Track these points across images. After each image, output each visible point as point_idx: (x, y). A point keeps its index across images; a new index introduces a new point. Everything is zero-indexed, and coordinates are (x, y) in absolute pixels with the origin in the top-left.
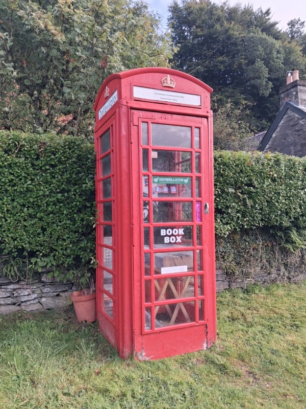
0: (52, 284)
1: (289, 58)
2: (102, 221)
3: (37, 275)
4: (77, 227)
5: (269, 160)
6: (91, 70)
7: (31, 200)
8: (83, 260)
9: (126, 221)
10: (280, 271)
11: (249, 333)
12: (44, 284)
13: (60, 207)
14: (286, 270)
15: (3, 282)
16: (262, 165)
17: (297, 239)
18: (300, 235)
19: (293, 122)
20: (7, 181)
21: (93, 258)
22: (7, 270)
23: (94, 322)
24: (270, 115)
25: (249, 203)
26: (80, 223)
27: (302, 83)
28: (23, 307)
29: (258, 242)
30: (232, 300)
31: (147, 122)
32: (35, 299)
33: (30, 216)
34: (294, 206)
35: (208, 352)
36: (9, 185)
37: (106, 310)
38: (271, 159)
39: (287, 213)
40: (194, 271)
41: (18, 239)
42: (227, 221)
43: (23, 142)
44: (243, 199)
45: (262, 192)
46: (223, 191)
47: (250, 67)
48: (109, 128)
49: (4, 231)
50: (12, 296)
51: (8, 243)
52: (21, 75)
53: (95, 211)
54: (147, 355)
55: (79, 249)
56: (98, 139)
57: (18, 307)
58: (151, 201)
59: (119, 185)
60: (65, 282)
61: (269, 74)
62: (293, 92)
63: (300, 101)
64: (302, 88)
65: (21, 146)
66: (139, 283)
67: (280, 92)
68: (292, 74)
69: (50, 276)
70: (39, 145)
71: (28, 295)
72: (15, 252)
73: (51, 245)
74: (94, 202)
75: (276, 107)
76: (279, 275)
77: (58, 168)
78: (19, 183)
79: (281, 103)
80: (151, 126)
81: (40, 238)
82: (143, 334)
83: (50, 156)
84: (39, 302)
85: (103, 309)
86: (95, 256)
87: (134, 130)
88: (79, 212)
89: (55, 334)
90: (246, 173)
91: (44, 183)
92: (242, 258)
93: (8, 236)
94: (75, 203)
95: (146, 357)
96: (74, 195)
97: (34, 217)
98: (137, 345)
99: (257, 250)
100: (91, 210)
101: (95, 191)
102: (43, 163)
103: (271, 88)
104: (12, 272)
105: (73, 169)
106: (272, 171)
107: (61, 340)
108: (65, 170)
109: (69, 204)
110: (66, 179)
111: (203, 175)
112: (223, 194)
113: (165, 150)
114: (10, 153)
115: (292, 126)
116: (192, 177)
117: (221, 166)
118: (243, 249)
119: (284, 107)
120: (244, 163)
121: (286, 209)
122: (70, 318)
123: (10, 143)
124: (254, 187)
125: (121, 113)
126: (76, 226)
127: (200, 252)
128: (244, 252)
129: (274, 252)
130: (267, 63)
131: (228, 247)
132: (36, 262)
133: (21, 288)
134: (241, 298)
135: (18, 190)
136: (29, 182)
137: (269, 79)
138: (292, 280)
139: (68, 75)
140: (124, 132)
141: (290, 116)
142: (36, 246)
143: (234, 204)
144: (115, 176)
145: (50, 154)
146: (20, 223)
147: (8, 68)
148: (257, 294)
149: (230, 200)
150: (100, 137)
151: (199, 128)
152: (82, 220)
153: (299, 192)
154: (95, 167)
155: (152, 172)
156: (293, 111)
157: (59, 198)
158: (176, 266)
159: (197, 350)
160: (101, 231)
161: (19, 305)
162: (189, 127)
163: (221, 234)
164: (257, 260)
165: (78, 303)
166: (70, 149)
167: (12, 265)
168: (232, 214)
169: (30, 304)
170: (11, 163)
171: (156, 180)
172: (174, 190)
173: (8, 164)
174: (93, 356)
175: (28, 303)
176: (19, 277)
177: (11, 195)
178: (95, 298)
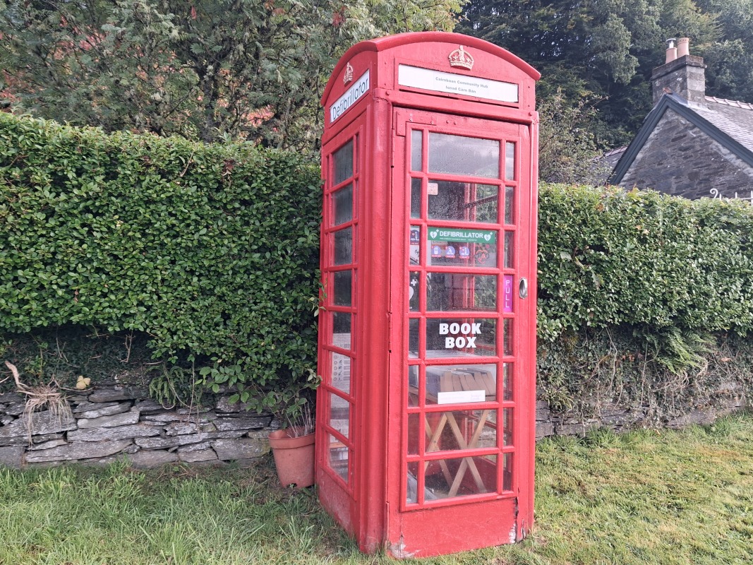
0: (235, 415)
1: (671, 14)
2: (332, 305)
3: (210, 398)
4: (285, 314)
5: (635, 203)
6: (314, 30)
7: (206, 263)
8: (294, 374)
9: (377, 305)
10: (648, 406)
11: (592, 516)
12: (221, 415)
13: (257, 277)
14: (659, 404)
15: (148, 408)
16: (622, 211)
17: (682, 349)
18: (687, 342)
19: (675, 132)
20: (165, 227)
21: (311, 371)
22: (156, 387)
23: (309, 487)
24: (633, 118)
25: (597, 280)
26: (292, 307)
27: (695, 61)
28: (182, 455)
29: (609, 353)
30: (559, 456)
31: (422, 131)
32: (203, 442)
33: (202, 291)
34: (678, 289)
35: (517, 548)
36: (168, 236)
37: (334, 465)
38: (638, 201)
39: (665, 302)
40: (497, 400)
41: (180, 333)
42: (555, 312)
43: (195, 157)
44: (586, 272)
45: (621, 261)
46: (550, 258)
47: (598, 28)
48: (352, 139)
49: (156, 317)
50: (163, 434)
51: (161, 338)
52: (186, 35)
53: (317, 286)
54: (409, 550)
55: (288, 354)
56: (328, 157)
57: (174, 455)
58: (423, 271)
59: (367, 242)
60: (259, 412)
61: (633, 42)
62: (677, 77)
63: (689, 94)
64: (694, 70)
65: (190, 164)
66: (399, 419)
67: (654, 77)
68: (676, 44)
69: (232, 400)
70: (222, 165)
71: (191, 434)
72: (174, 355)
73: (238, 345)
74: (318, 271)
75: (644, 103)
76: (646, 414)
77: (255, 206)
78: (185, 231)
79: (654, 97)
80: (428, 136)
81: (218, 331)
82: (403, 510)
83: (242, 185)
84: (211, 447)
85: (329, 464)
86: (315, 367)
87: (397, 143)
88: (289, 288)
89: (241, 506)
90: (592, 226)
91: (230, 233)
92: (579, 381)
93: (161, 327)
94: (283, 271)
95: (406, 552)
96: (283, 256)
97: (208, 293)
98: (391, 530)
99: (607, 366)
100: (311, 284)
101: (319, 250)
102: (230, 198)
103: (636, 69)
104: (165, 391)
105: (281, 209)
106: (640, 224)
107: (252, 517)
108: (266, 211)
109: (272, 273)
110: (268, 226)
111: (519, 228)
112: (549, 263)
113: (452, 181)
114: (171, 177)
115: (673, 140)
116: (498, 230)
117: (548, 212)
118: (582, 365)
119: (660, 103)
120: (589, 208)
121: (664, 294)
122: (266, 478)
123: (172, 159)
124: (607, 252)
125: (376, 113)
126: (283, 311)
127: (508, 366)
128: (585, 369)
129: (639, 372)
130: (629, 23)
131: (555, 359)
132: (210, 375)
133: (179, 422)
134: (577, 454)
135: (183, 245)
136: (204, 231)
137: (633, 51)
138: (669, 424)
139: (269, 38)
140: (380, 147)
141: (670, 122)
142: (211, 345)
143: (568, 282)
144: (360, 226)
145: (241, 181)
146: (185, 304)
147: (164, 23)
148: (605, 448)
149: (561, 274)
150: (333, 153)
151: (515, 143)
152: (295, 302)
153: (688, 263)
154: (321, 208)
155: (427, 219)
156: (677, 113)
157: (256, 260)
158: (463, 390)
159: (498, 543)
160: (329, 322)
161: (175, 451)
162: (495, 140)
163: (543, 335)
164: (607, 385)
165: (282, 452)
166: (276, 173)
167: (165, 379)
168: (564, 300)
169: (195, 450)
170: (172, 196)
171: (434, 234)
172: (465, 252)
173: (167, 197)
174: (310, 547)
175: (192, 448)
176: (177, 401)
177: (170, 253)
178: (314, 444)
